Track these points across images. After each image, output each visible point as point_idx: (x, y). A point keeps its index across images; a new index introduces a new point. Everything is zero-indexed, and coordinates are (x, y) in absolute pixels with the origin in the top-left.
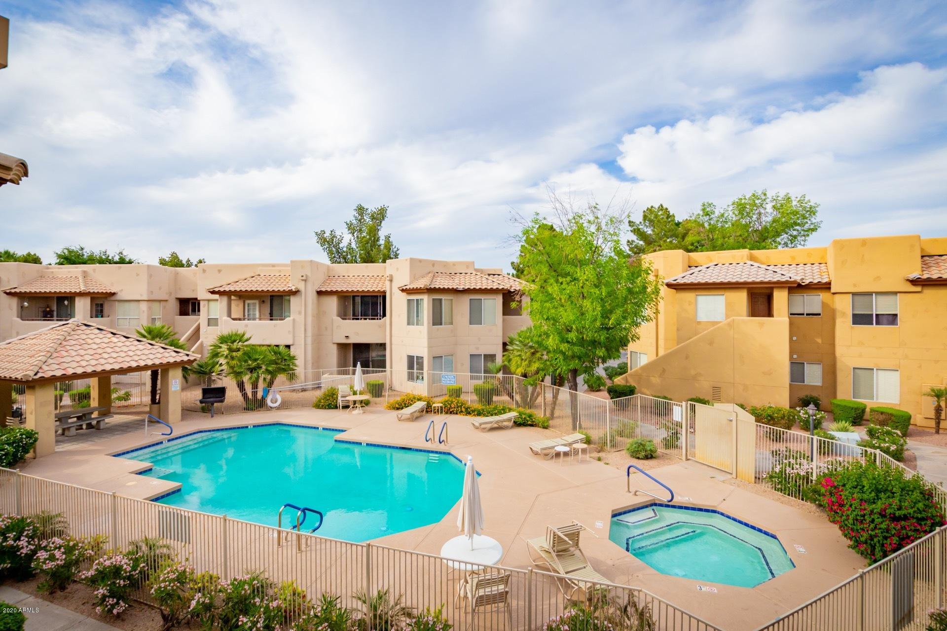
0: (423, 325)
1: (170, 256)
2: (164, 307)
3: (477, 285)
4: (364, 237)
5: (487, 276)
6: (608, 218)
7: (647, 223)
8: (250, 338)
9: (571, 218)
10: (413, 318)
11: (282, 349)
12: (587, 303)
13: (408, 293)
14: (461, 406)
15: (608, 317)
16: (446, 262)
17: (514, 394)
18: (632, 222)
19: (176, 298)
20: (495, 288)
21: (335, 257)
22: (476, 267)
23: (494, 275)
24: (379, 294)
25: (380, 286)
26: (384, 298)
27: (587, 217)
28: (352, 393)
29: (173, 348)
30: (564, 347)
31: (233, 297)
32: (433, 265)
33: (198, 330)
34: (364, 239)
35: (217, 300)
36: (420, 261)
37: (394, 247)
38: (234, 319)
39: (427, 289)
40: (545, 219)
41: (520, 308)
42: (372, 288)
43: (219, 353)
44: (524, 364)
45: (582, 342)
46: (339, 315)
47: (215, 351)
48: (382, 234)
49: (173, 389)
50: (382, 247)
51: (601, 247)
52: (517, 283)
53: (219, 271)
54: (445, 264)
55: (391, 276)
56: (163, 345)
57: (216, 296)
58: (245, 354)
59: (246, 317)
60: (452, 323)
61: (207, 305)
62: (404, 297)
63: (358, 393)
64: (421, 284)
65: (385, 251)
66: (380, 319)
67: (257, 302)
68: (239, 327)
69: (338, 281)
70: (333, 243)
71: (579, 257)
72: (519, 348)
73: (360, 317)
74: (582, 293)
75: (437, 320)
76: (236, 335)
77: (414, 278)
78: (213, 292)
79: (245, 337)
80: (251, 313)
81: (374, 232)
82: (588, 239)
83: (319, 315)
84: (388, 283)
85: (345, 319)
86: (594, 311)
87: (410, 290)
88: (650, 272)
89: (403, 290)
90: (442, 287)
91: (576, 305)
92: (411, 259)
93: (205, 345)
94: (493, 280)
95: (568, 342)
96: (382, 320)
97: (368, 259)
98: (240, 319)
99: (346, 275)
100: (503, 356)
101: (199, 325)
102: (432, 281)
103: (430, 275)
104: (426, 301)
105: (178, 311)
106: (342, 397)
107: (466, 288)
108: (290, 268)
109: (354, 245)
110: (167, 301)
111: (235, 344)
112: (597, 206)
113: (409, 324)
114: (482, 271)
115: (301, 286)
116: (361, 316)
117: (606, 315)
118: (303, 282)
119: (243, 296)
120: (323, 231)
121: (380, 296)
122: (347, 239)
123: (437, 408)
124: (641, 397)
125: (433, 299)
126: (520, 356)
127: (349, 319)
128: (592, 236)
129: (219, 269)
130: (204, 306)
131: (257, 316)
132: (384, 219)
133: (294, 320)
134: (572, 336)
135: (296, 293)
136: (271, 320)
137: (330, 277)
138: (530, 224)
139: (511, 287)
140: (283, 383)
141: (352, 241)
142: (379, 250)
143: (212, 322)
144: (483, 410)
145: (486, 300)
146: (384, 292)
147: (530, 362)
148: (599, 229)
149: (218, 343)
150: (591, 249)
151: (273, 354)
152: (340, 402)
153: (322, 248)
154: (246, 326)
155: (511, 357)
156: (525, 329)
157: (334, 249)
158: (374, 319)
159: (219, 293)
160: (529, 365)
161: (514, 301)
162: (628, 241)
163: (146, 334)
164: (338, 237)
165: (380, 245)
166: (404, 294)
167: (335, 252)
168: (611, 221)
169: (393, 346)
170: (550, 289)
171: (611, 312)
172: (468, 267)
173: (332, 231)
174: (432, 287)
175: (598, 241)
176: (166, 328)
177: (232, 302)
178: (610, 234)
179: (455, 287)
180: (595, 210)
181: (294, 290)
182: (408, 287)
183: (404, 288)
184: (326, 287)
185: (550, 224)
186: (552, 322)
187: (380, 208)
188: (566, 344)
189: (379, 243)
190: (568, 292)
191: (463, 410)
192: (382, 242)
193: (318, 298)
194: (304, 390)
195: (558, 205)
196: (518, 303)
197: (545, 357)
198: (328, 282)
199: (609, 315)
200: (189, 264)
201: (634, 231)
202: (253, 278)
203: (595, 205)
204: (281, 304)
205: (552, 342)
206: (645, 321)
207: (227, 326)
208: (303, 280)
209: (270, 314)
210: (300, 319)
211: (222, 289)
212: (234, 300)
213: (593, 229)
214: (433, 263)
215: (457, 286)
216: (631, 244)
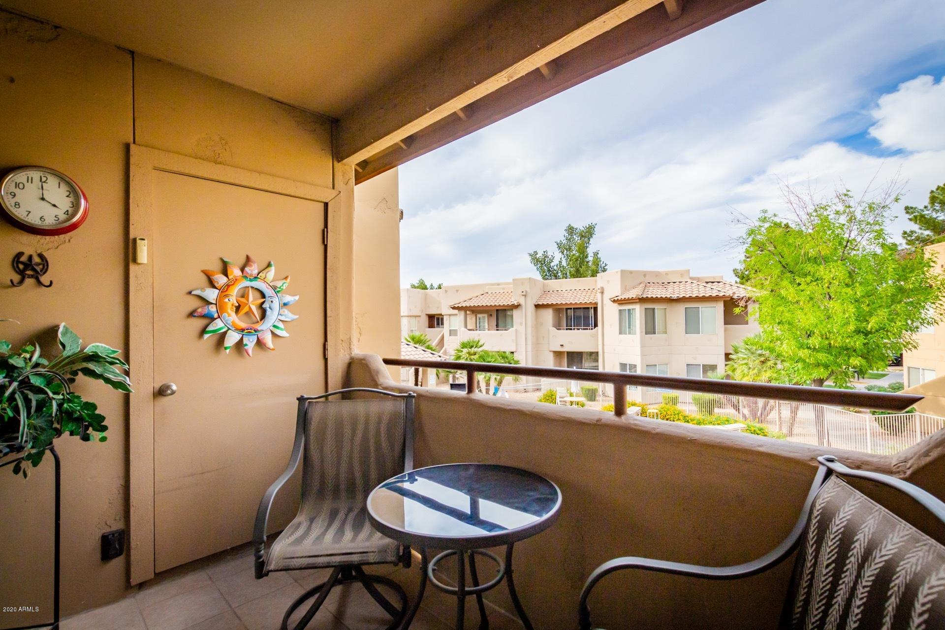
0: (635, 334)
1: (418, 282)
2: (419, 321)
3: (694, 293)
4: (574, 255)
5: (705, 284)
6: (865, 205)
7: (937, 206)
8: (484, 344)
9: (810, 211)
10: (625, 326)
11: (508, 354)
12: (834, 306)
13: (619, 304)
14: (678, 414)
15: (867, 321)
16: (658, 272)
17: (740, 408)
18: (912, 208)
19: (427, 314)
20: (714, 295)
21: (546, 275)
22: (691, 276)
23: (713, 282)
24: (590, 306)
25: (592, 298)
26: (596, 309)
27: (834, 208)
28: (568, 395)
29: (430, 350)
30: (803, 353)
31: (468, 312)
32: (645, 276)
33: (442, 338)
34: (574, 257)
35: (456, 315)
36: (631, 272)
37: (602, 263)
38: (469, 330)
39: (639, 299)
40: (775, 215)
41: (746, 313)
42: (583, 300)
43: (460, 356)
44: (751, 372)
45: (829, 349)
46: (555, 326)
47: (458, 355)
48: (590, 251)
49: (431, 383)
50: (590, 264)
51: (854, 240)
52: (741, 290)
53: (457, 291)
54: (657, 274)
55: (602, 288)
56: (424, 349)
57: (456, 312)
58: (480, 357)
59: (478, 328)
60: (666, 332)
61: (448, 319)
62: (616, 307)
63: (575, 394)
64: (633, 294)
65: (594, 267)
66: (592, 329)
67: (486, 315)
68: (475, 336)
69: (552, 296)
70: (545, 262)
71: (823, 253)
72: (745, 356)
73: (573, 328)
74: (828, 293)
75: (650, 329)
76: (473, 342)
77: (625, 289)
78: (454, 308)
79: (480, 344)
80: (482, 324)
81: (583, 250)
82: (837, 232)
83: (537, 325)
84: (599, 295)
85: (560, 329)
86: (844, 313)
87: (621, 300)
88: (932, 264)
89: (614, 301)
90: (654, 296)
91: (819, 307)
92: (622, 271)
93: (447, 351)
94: (712, 287)
95: (809, 348)
96: (594, 330)
97: (578, 274)
98: (473, 330)
99: (560, 290)
100: (726, 365)
101: (443, 334)
102: (644, 291)
103: (641, 285)
104: (638, 310)
105: (427, 325)
106: (560, 398)
107: (681, 296)
108: (512, 286)
109: (564, 263)
110: (420, 316)
111: (473, 349)
112: (848, 193)
113: (620, 333)
114: (698, 279)
115: (522, 301)
116: (574, 326)
117: (862, 317)
118: (524, 297)
119: (475, 311)
120: (536, 252)
121: (591, 308)
122: (558, 258)
123: (652, 414)
124: (920, 416)
125: (645, 308)
126: (746, 364)
127: (563, 329)
128: (842, 229)
129: (457, 290)
130: (447, 320)
131: (487, 326)
132: (592, 237)
133: (516, 330)
134: (815, 341)
135: (517, 306)
136: (497, 330)
137: (545, 292)
138: (757, 224)
139: (734, 293)
140: (509, 384)
141: (563, 259)
142: (588, 267)
143: (453, 333)
144: (704, 420)
145: (703, 309)
146: (596, 304)
147: (760, 371)
148: (852, 219)
149: (459, 348)
150: (840, 244)
151: (501, 358)
152: (559, 402)
153: (536, 268)
154: (479, 335)
155: (736, 366)
156: (753, 336)
157: (546, 268)
158: (587, 329)
159: (459, 309)
160: (758, 374)
161: (739, 306)
162: (905, 233)
163: (411, 341)
164: (550, 257)
165: (589, 262)
166: (616, 305)
167: (546, 271)
168: (870, 207)
169: (605, 354)
170: (783, 292)
171: (871, 314)
172: (682, 275)
173: (544, 252)
174: (645, 296)
175: (850, 234)
176: (423, 335)
177: (468, 316)
178: (868, 223)
179: (669, 296)
180: (846, 198)
181: (516, 304)
182: (619, 298)
183: (616, 299)
184: (542, 301)
185: (785, 222)
186: (787, 326)
187: (588, 226)
188: (806, 350)
189: (587, 260)
190: (808, 293)
191: (681, 418)
192: (590, 258)
193: (536, 310)
194: (526, 391)
195: (793, 198)
196: (743, 309)
197: (779, 366)
198: (544, 296)
199: (867, 318)
200: (432, 288)
201: (915, 220)
202: (483, 296)
203: (845, 192)
204: (505, 316)
205: (787, 347)
206: (925, 325)
207: (465, 336)
208: (523, 295)
209: (496, 325)
210: (522, 329)
211: (460, 305)
212: (469, 314)
213: (843, 219)
214: (645, 274)
215: (671, 295)
216: (909, 236)
